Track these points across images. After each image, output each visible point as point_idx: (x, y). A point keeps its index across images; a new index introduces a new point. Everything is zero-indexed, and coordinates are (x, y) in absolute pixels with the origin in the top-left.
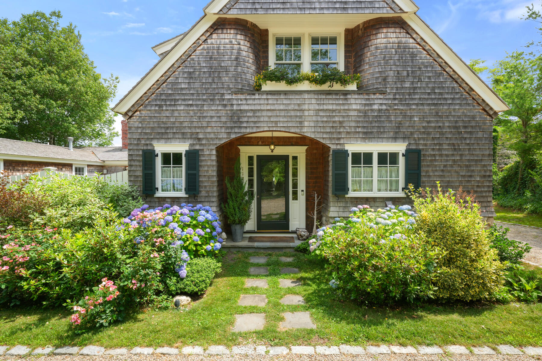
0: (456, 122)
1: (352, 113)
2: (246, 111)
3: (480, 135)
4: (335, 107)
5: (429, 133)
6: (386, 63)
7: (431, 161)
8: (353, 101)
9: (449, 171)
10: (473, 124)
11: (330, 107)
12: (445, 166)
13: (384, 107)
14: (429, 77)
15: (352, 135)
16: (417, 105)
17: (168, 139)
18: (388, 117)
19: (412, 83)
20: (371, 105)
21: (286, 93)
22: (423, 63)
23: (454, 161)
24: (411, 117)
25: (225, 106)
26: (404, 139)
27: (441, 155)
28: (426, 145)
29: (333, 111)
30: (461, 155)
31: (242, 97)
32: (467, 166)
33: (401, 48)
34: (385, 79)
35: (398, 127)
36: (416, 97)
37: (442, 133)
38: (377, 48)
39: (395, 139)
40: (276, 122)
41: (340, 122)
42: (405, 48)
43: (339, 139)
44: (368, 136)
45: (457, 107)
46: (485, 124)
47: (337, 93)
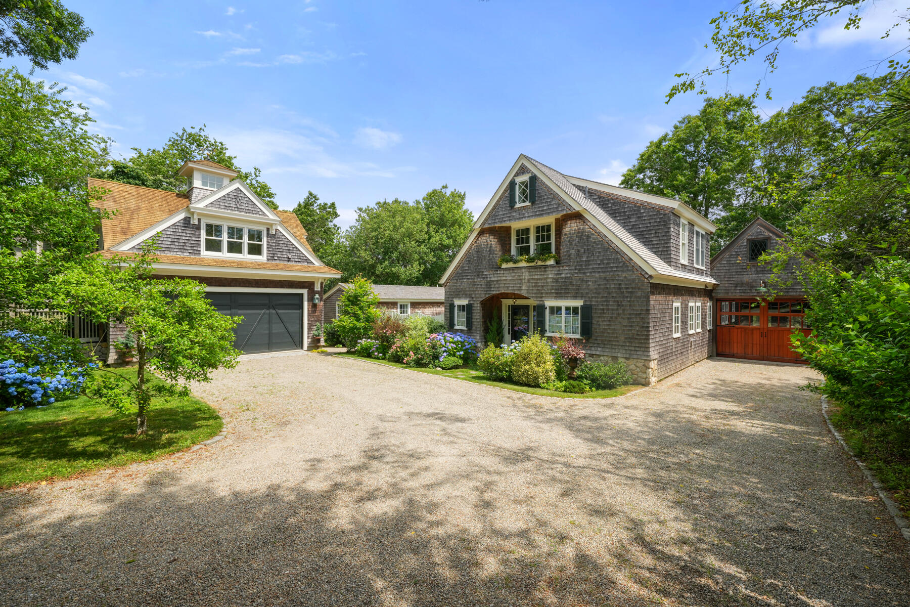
0: (620, 284)
1: (549, 280)
2: (494, 281)
3: (639, 294)
4: (539, 277)
5: (599, 293)
6: (571, 244)
7: (601, 313)
8: (549, 272)
9: (614, 322)
10: (634, 286)
11: (536, 277)
12: (611, 318)
13: (569, 275)
14: (599, 252)
15: (549, 295)
16: (591, 273)
17: (460, 298)
18: (571, 282)
19: (588, 257)
20: (561, 274)
21: (513, 269)
22: (595, 242)
23: (619, 314)
24: (587, 282)
25: (484, 278)
26: (582, 297)
27: (608, 310)
28: (597, 302)
29: (538, 279)
30: (624, 310)
31: (491, 272)
32: (628, 318)
33: (581, 234)
34: (569, 256)
35: (578, 289)
36: (591, 267)
37: (609, 293)
38: (565, 235)
39: (575, 297)
40: (508, 287)
41: (542, 286)
42: (583, 232)
43: (541, 297)
44: (559, 295)
45: (620, 273)
46: (643, 285)
47: (540, 267)
